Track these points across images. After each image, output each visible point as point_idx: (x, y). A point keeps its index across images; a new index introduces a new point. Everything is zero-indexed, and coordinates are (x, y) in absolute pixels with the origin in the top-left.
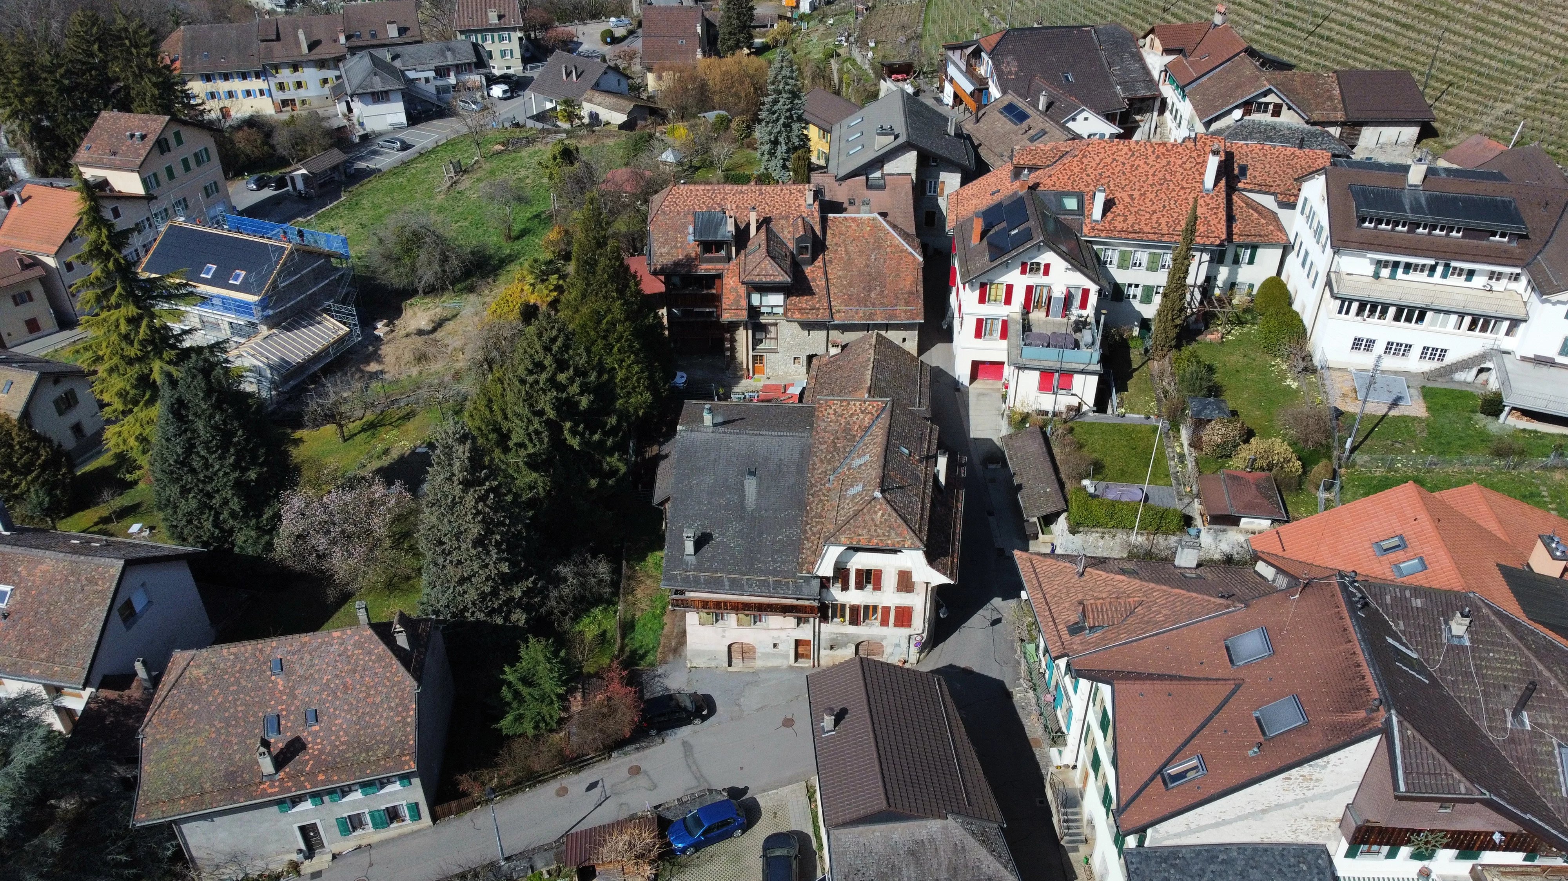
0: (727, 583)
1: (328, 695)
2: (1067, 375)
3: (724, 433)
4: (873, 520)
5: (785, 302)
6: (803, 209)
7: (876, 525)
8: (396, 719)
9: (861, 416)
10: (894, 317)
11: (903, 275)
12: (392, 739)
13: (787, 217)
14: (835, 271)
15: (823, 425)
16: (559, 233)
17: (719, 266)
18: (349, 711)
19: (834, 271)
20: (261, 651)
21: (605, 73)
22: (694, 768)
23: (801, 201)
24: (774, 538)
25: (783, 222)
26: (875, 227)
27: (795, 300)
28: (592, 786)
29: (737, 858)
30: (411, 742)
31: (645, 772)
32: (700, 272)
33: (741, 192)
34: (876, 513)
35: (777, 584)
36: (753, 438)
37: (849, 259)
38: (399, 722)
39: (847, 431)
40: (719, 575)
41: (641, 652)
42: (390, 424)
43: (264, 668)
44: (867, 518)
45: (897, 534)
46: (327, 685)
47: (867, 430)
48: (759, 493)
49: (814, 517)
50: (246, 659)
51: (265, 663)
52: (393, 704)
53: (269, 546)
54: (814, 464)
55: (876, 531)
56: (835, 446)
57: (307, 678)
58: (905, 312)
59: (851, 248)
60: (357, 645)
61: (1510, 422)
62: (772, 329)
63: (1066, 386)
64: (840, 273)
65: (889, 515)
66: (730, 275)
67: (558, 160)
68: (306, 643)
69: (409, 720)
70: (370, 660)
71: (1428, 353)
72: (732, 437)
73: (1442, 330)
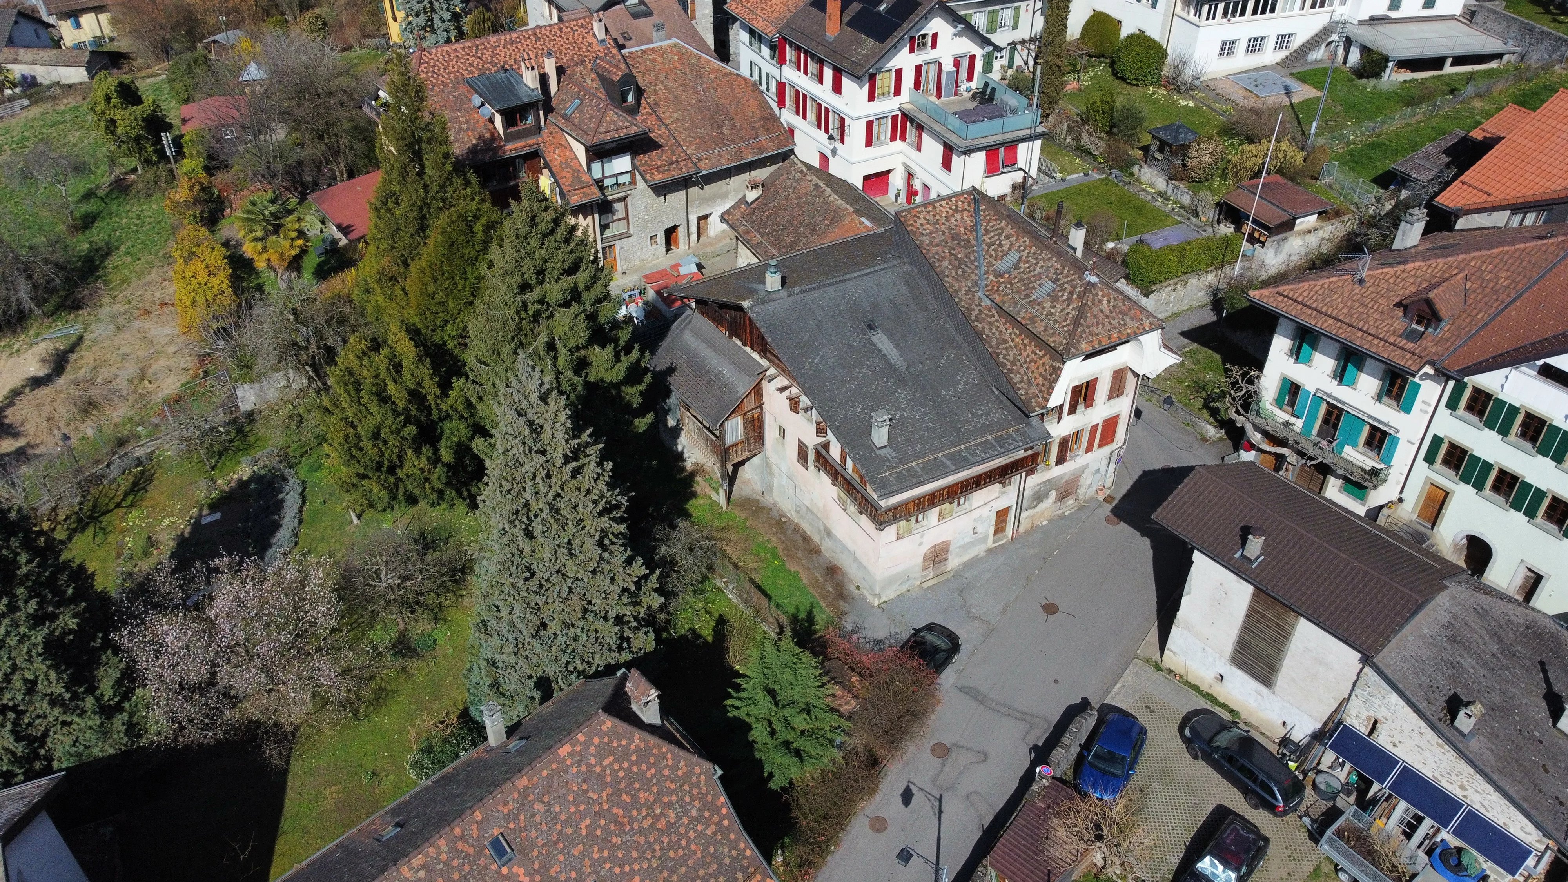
0: (948, 463)
1: (601, 850)
2: (1011, 146)
3: (802, 292)
4: (1102, 311)
5: (633, 164)
6: (596, 48)
7: (1107, 317)
8: (709, 832)
9: (958, 216)
10: (761, 150)
11: (744, 101)
12: (720, 865)
13: (583, 62)
14: (667, 114)
15: (926, 240)
16: (191, 189)
17: (531, 141)
18: (642, 857)
19: (670, 115)
20: (462, 838)
21: (16, 22)
22: (1004, 710)
23: (590, 39)
24: (955, 391)
25: (580, 68)
26: (683, 55)
27: (643, 158)
28: (907, 797)
29: (1167, 777)
30: (748, 853)
31: (955, 745)
32: (508, 155)
33: (512, 42)
34: (1100, 301)
35: (1000, 440)
36: (841, 287)
37: (675, 97)
38: (715, 833)
39: (955, 237)
40: (931, 457)
41: (802, 615)
42: (118, 506)
43: (482, 862)
44: (1095, 311)
45: (1132, 319)
46: (591, 835)
47: (974, 228)
48: (897, 346)
49: (998, 344)
50: (446, 864)
51: (479, 854)
52: (694, 813)
53: (133, 729)
54: (952, 286)
55: (1110, 323)
56: (957, 259)
57: (556, 843)
58: (772, 140)
59: (670, 85)
60: (604, 751)
61: (1393, 77)
62: (619, 206)
63: (1011, 162)
64: (675, 115)
65: (1115, 299)
66: (551, 149)
67: (114, 101)
68: (526, 787)
69: (726, 823)
70: (632, 764)
71: (1283, 40)
72: (816, 294)
73: (1291, 13)
